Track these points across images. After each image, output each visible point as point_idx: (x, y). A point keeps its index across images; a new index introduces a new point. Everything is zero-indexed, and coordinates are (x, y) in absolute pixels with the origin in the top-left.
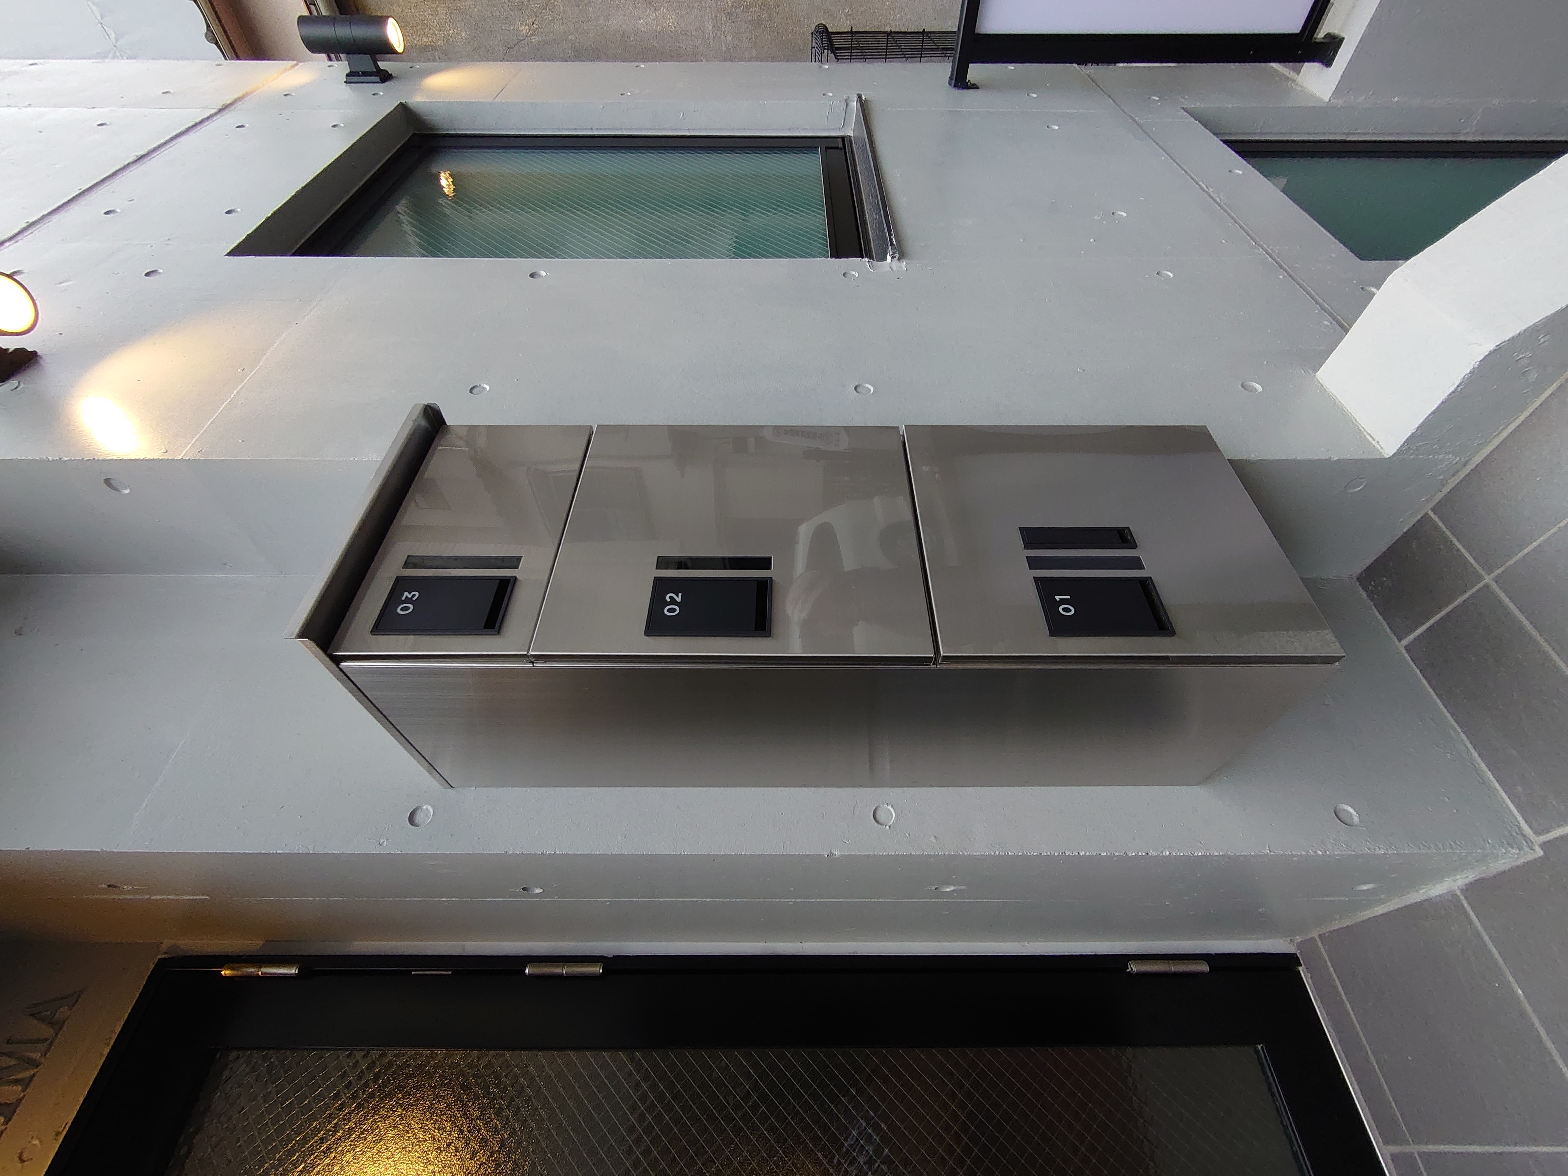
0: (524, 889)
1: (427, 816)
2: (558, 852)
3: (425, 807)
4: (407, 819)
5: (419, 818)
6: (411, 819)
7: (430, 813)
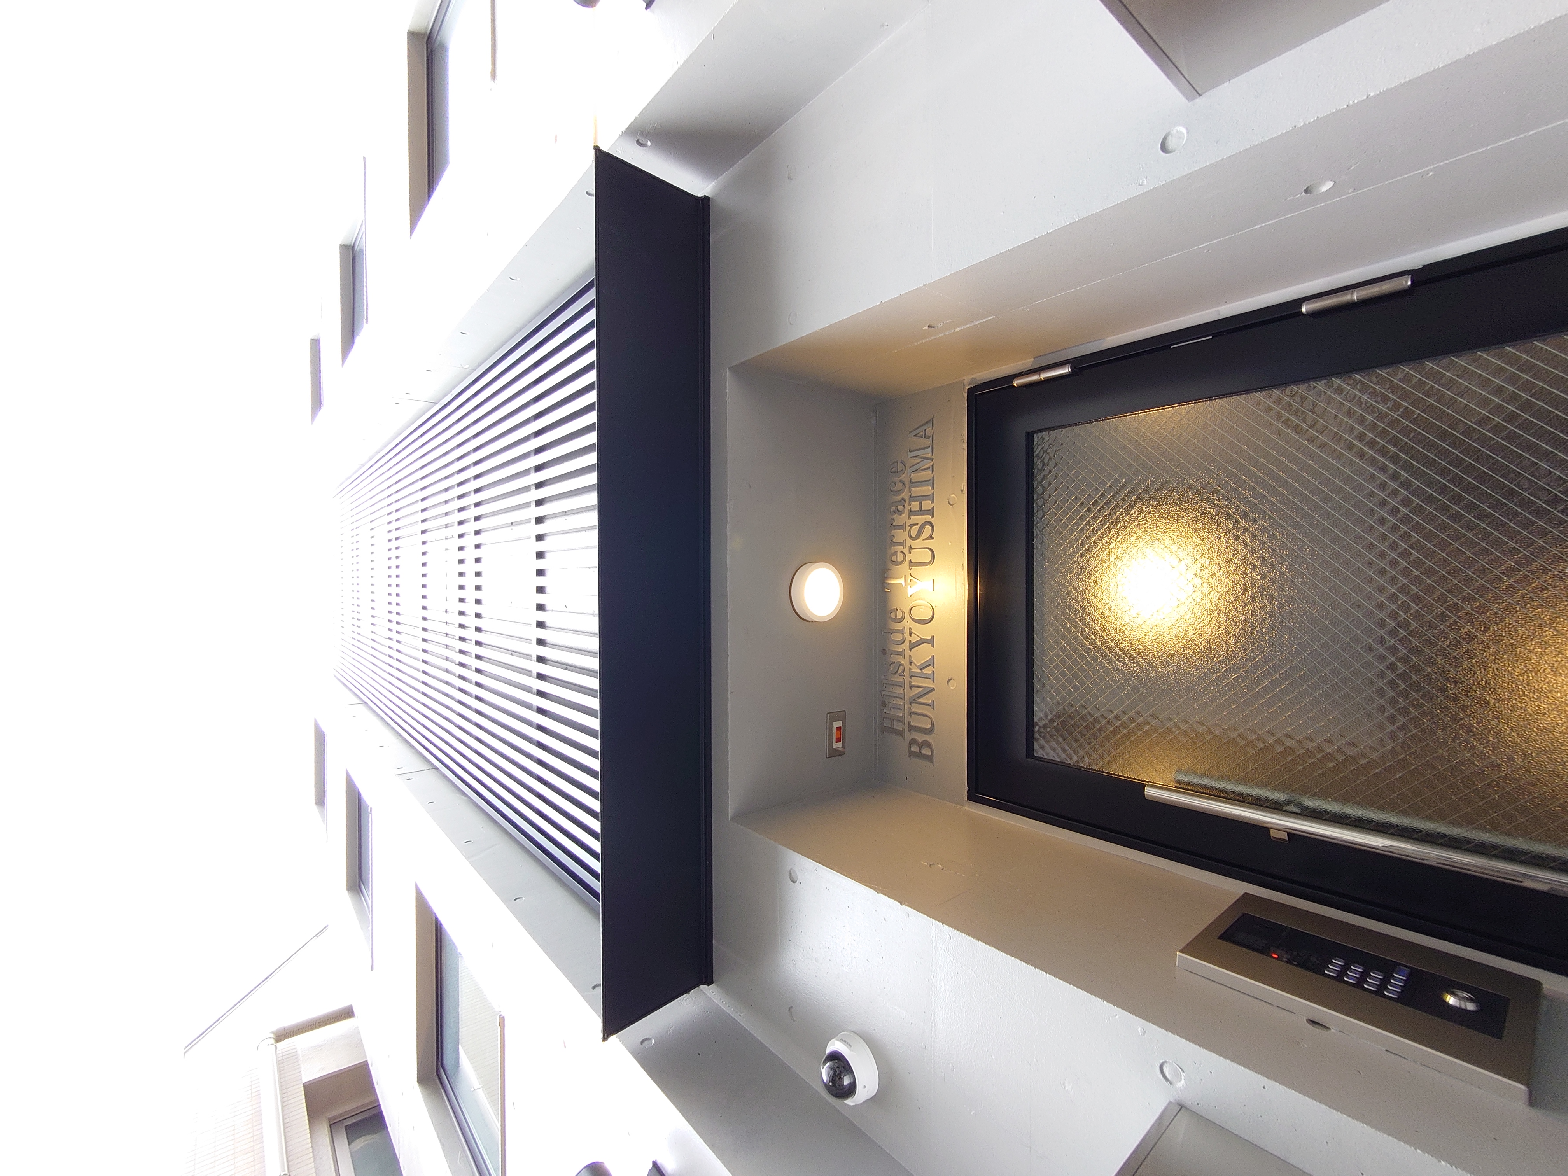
0: (1307, 191)
1: (1180, 138)
2: (1372, 94)
3: (1175, 131)
4: (1160, 150)
5: (1171, 144)
6: (1164, 148)
7: (1183, 134)
